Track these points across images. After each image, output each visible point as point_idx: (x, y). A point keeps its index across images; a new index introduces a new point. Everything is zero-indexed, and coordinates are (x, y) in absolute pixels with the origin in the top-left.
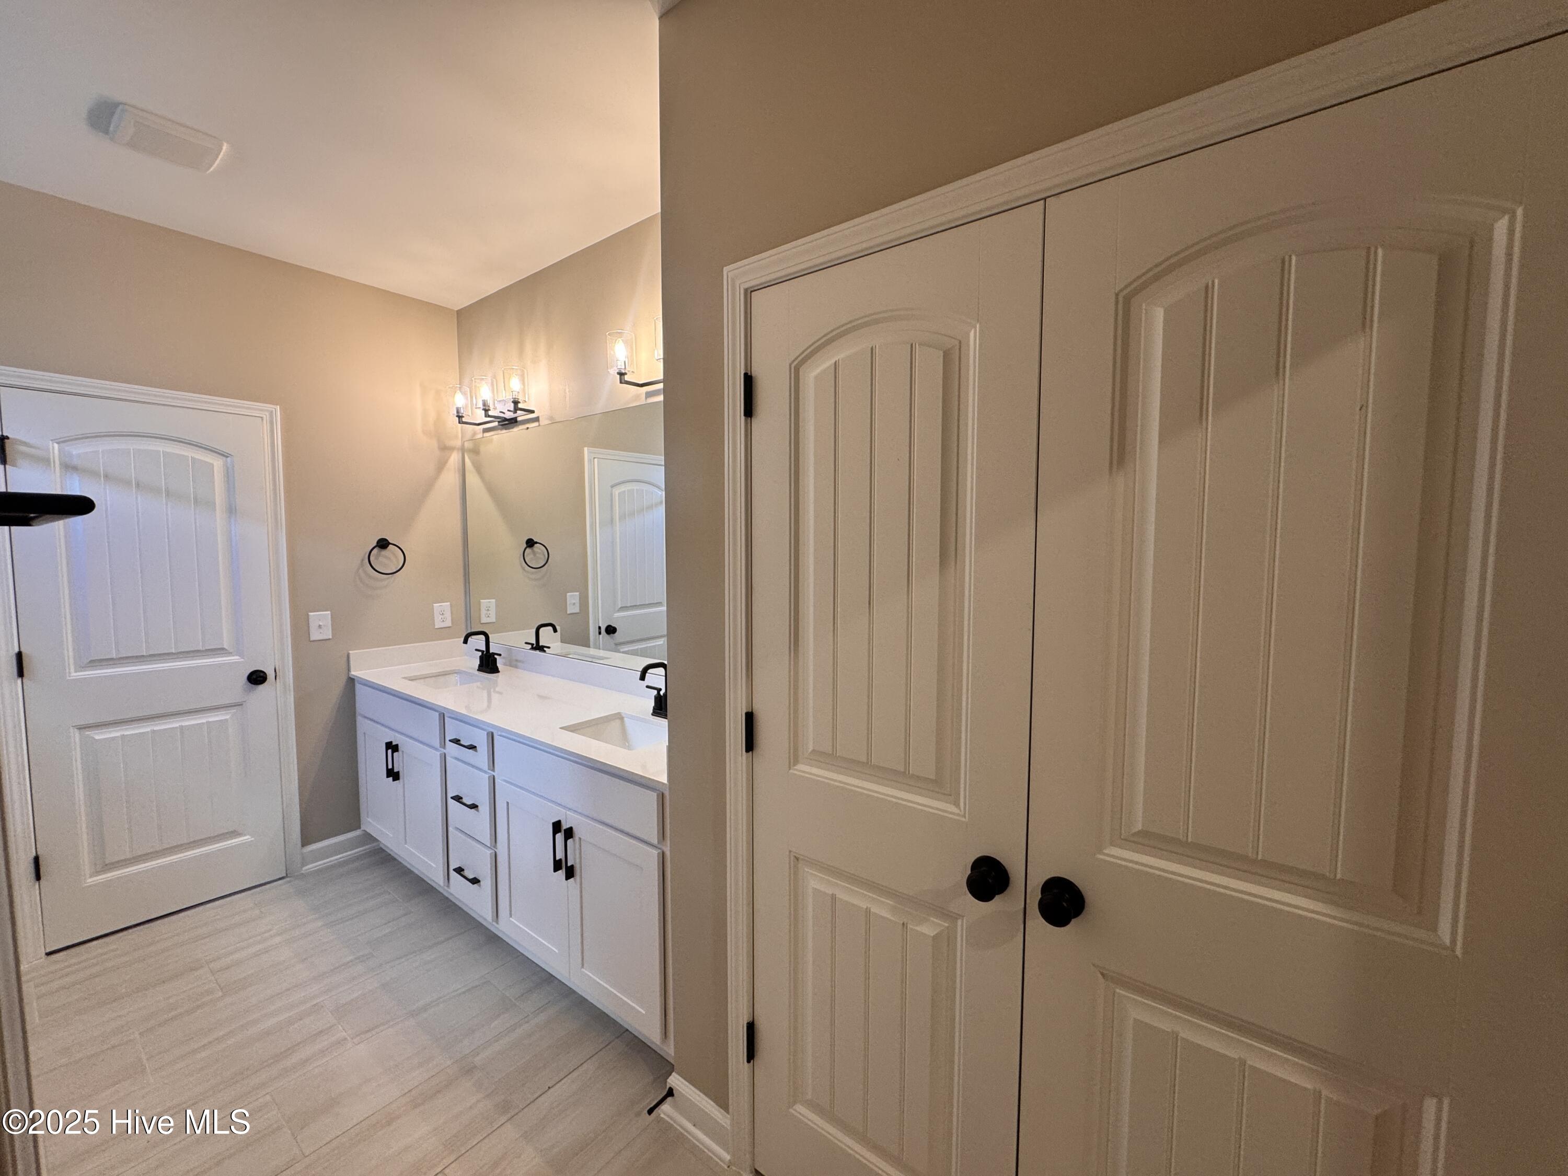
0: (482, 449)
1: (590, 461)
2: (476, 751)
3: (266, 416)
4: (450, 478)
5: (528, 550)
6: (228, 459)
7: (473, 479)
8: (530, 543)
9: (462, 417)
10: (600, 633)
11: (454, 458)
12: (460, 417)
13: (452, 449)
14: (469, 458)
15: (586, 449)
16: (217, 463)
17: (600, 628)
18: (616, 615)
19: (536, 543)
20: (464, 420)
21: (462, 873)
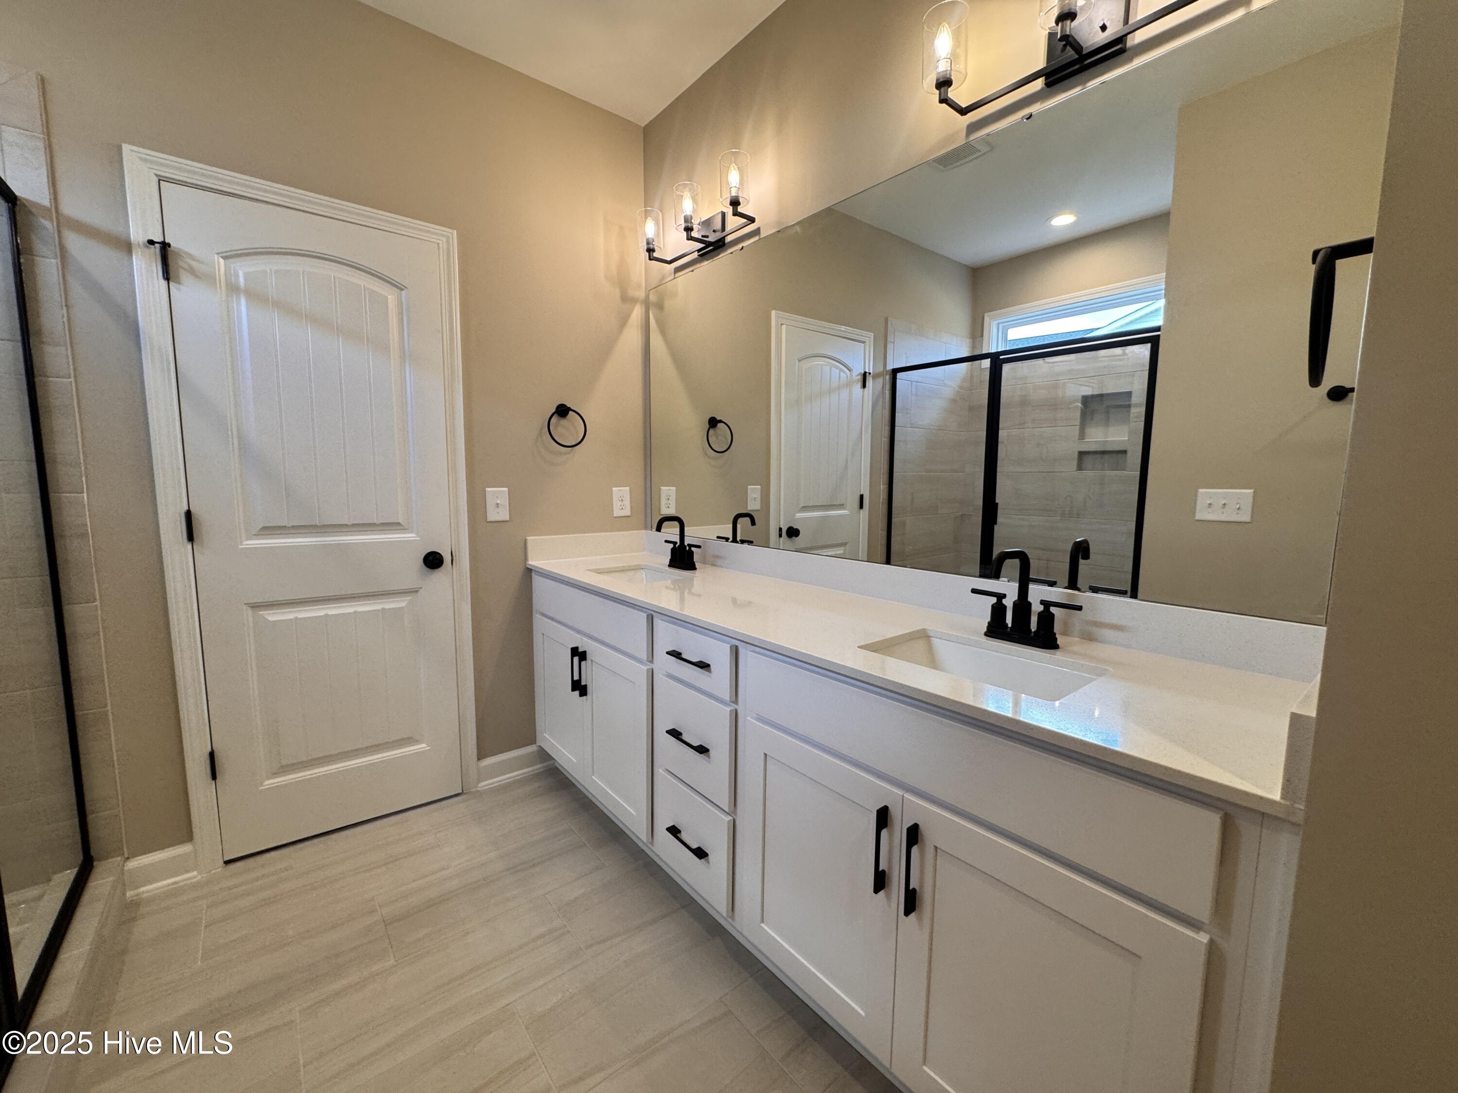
0: (667, 304)
1: (777, 325)
2: (710, 671)
3: (443, 245)
4: (632, 337)
5: (711, 431)
6: (403, 293)
7: (656, 340)
8: (713, 422)
9: (653, 250)
10: (780, 536)
11: (637, 312)
12: (650, 251)
13: (634, 301)
14: (652, 313)
15: (773, 313)
16: (391, 297)
17: (780, 529)
18: (799, 515)
19: (721, 421)
20: (655, 255)
21: (678, 835)
